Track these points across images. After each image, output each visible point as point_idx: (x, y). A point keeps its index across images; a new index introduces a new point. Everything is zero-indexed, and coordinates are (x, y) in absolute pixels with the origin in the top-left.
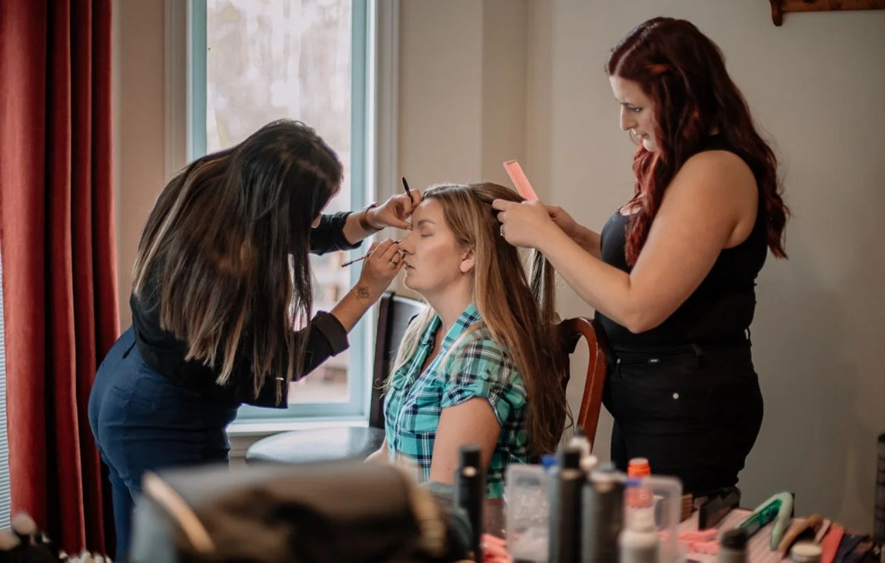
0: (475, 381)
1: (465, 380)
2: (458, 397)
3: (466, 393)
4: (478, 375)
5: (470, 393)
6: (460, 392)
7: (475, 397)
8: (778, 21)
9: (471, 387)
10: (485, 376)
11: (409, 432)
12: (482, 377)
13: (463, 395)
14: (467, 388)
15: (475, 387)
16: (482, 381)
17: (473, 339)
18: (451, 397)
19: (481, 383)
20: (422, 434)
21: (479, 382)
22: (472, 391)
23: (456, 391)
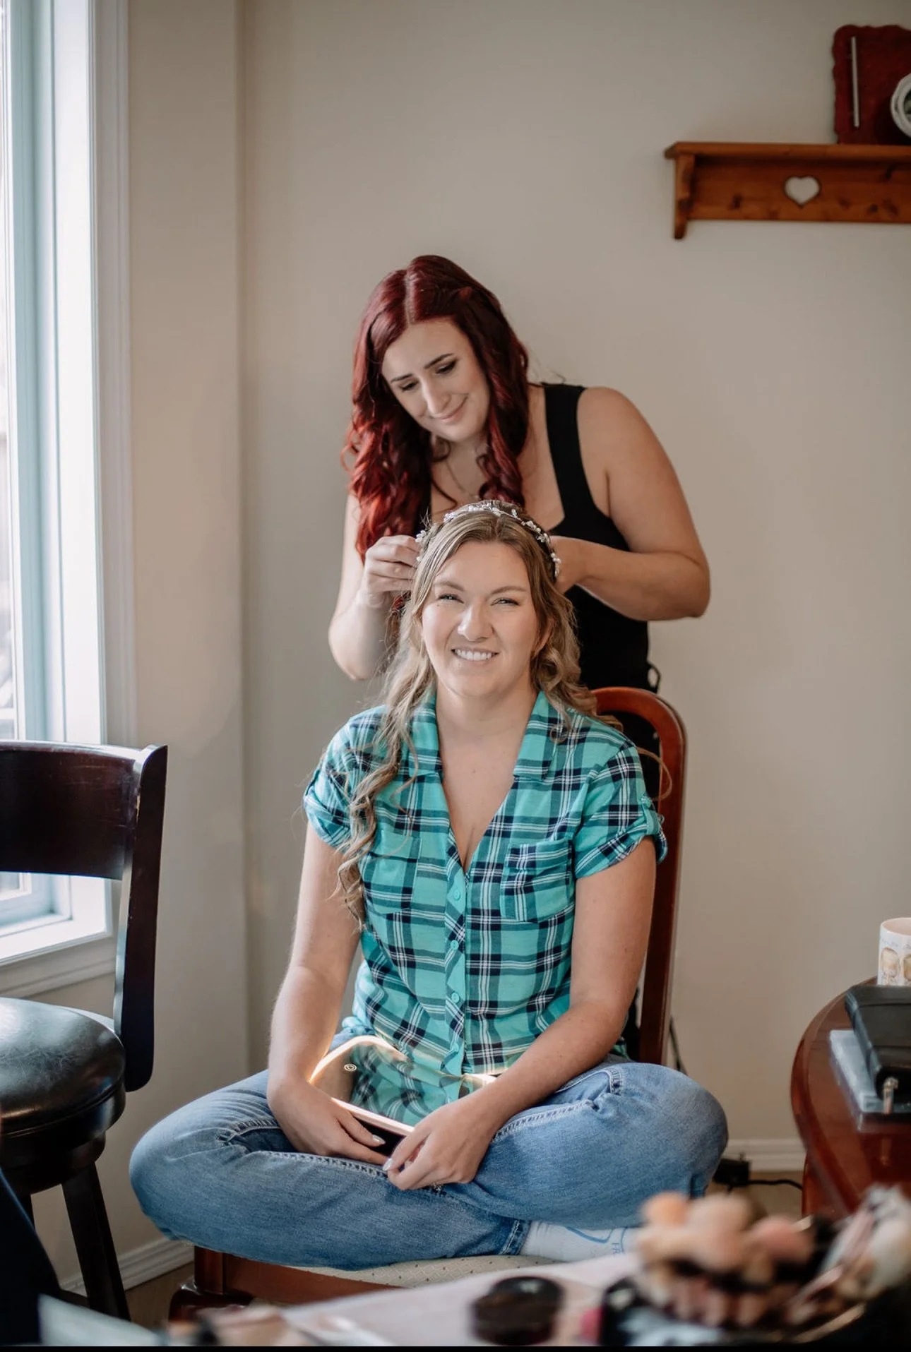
0: (640, 814)
1: (624, 816)
2: (620, 849)
3: (634, 837)
4: (639, 803)
5: (638, 836)
6: (624, 839)
7: (645, 839)
8: (680, 233)
9: (638, 826)
10: (648, 802)
11: (524, 923)
12: (645, 805)
13: (628, 842)
14: (630, 829)
15: (642, 823)
16: (648, 810)
17: (617, 749)
18: (607, 852)
19: (647, 813)
20: (549, 920)
21: (644, 814)
22: (641, 831)
23: (618, 839)
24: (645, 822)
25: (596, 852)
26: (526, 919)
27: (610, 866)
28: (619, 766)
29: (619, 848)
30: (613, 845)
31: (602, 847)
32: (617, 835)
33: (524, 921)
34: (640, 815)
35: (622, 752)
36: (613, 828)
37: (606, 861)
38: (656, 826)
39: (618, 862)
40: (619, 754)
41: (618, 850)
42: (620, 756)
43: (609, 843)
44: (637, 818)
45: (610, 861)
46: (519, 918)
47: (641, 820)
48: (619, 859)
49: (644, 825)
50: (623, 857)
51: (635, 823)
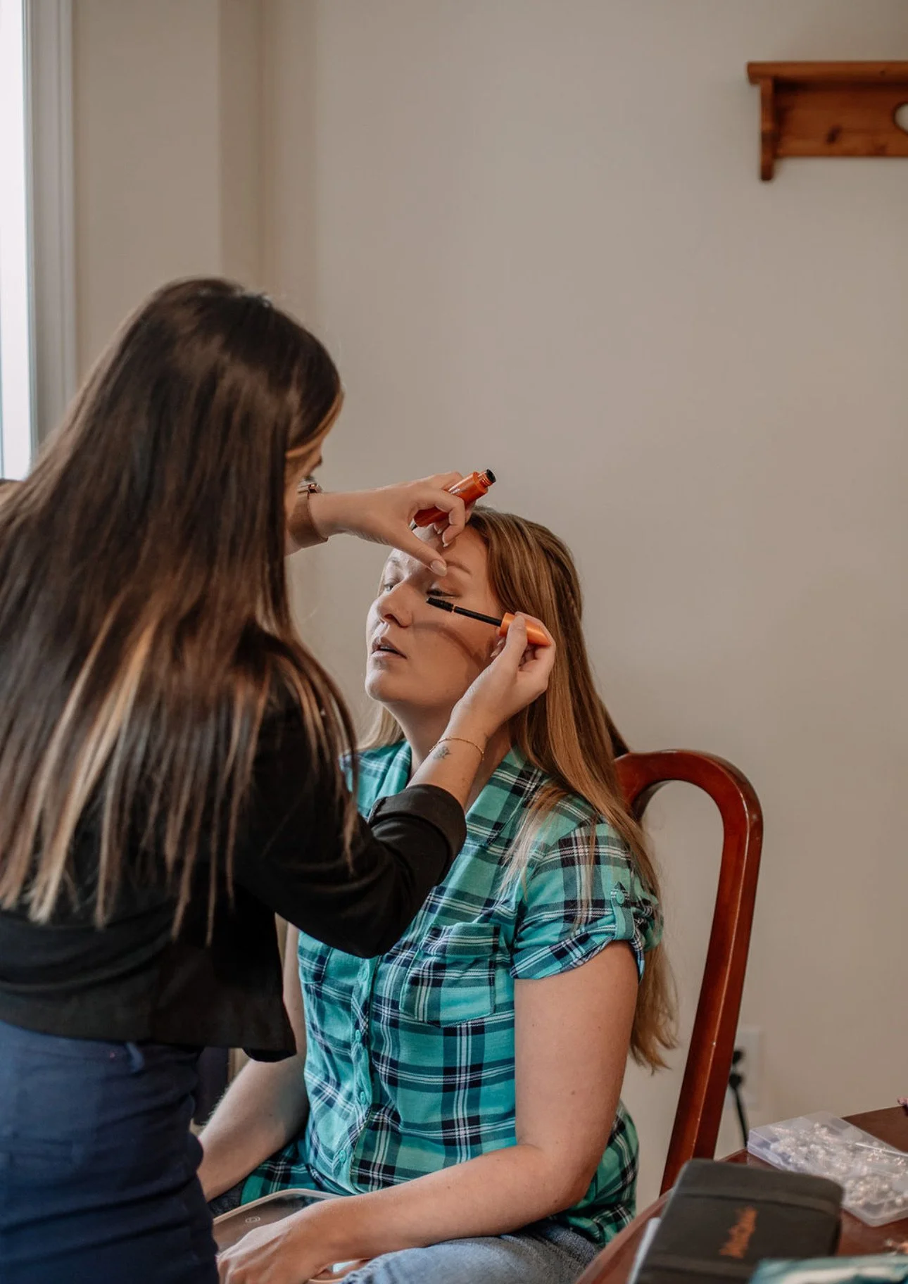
0: (607, 911)
1: (584, 913)
2: (578, 953)
3: (597, 940)
4: (607, 897)
5: (603, 937)
6: (583, 940)
7: (613, 943)
9: (602, 925)
10: (620, 897)
11: (423, 1024)
12: (615, 900)
13: (589, 946)
14: (592, 929)
15: (609, 923)
16: (619, 908)
17: (575, 825)
18: (561, 954)
19: (618, 912)
20: (458, 1026)
21: (613, 911)
22: (606, 933)
23: (574, 939)
24: (614, 922)
25: (546, 951)
26: (426, 1020)
27: (562, 972)
28: (575, 847)
29: (576, 951)
30: (567, 946)
31: (554, 947)
32: (572, 934)
33: (423, 1022)
34: (606, 913)
35: (582, 829)
36: (569, 925)
37: (558, 966)
38: (629, 928)
39: (574, 968)
40: (577, 831)
41: (574, 954)
42: (578, 834)
43: (563, 943)
44: (603, 916)
45: (564, 966)
46: (418, 1016)
47: (610, 918)
48: (574, 966)
49: (612, 926)
50: (580, 963)
51: (599, 922)
